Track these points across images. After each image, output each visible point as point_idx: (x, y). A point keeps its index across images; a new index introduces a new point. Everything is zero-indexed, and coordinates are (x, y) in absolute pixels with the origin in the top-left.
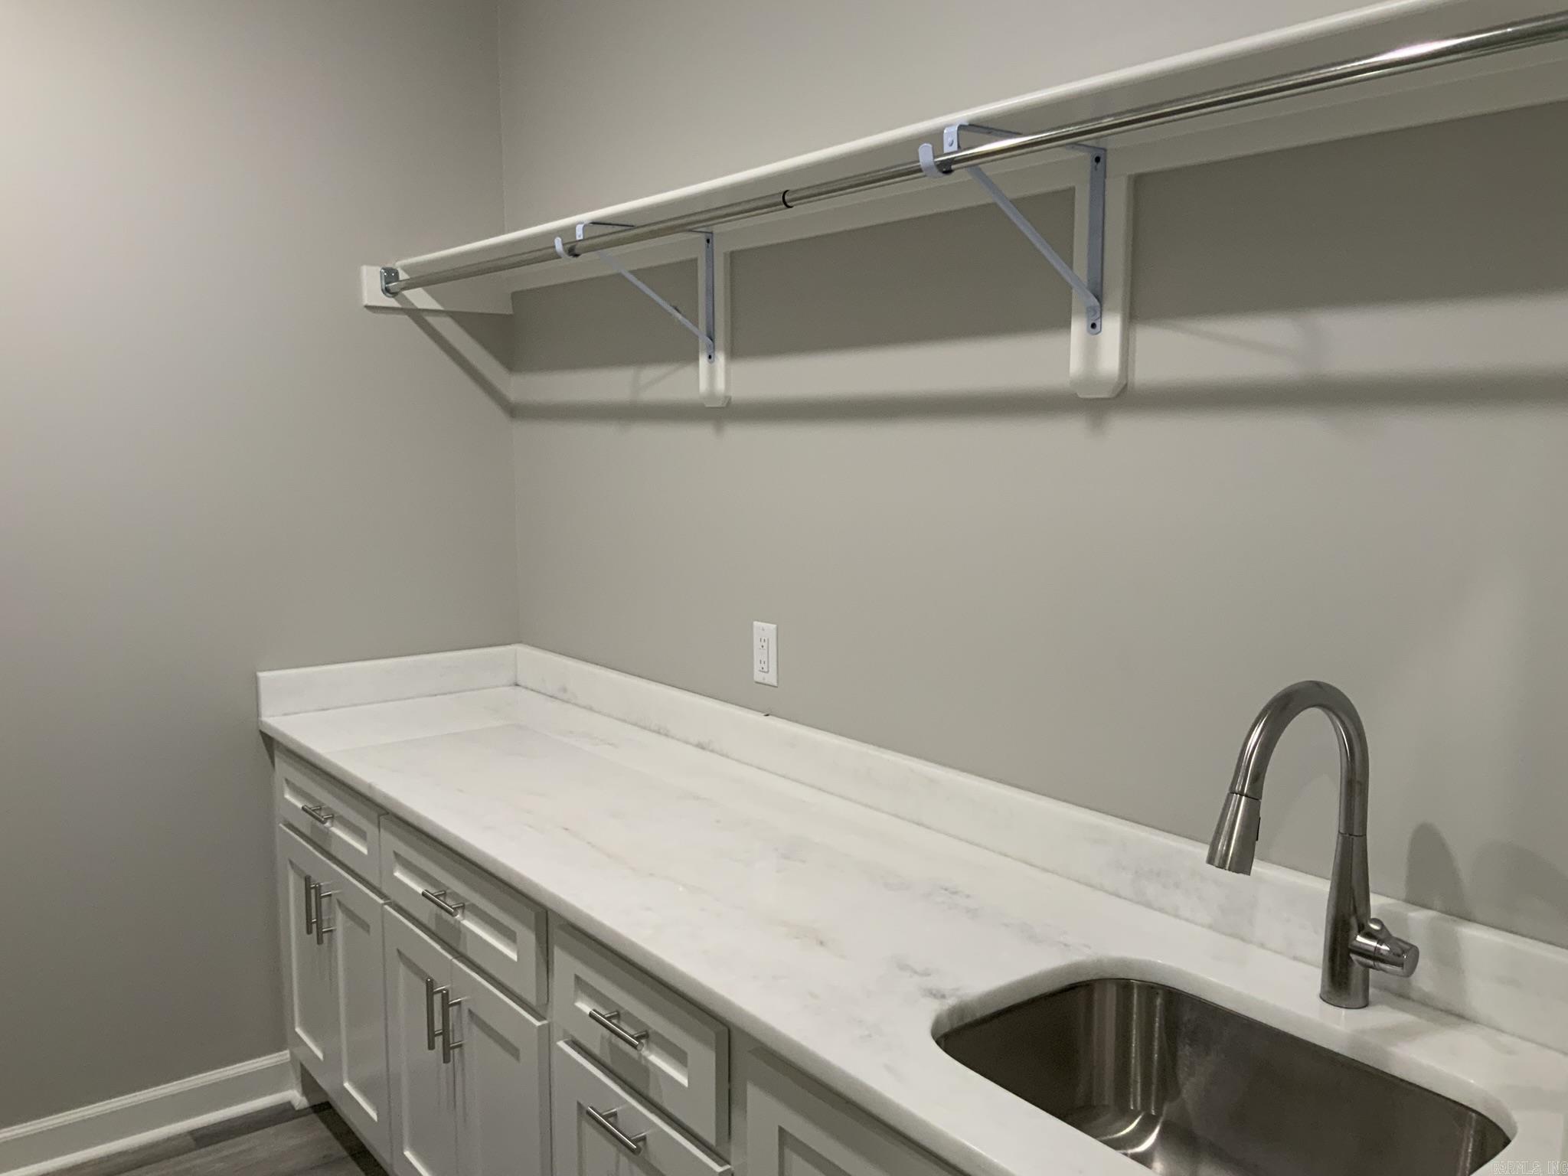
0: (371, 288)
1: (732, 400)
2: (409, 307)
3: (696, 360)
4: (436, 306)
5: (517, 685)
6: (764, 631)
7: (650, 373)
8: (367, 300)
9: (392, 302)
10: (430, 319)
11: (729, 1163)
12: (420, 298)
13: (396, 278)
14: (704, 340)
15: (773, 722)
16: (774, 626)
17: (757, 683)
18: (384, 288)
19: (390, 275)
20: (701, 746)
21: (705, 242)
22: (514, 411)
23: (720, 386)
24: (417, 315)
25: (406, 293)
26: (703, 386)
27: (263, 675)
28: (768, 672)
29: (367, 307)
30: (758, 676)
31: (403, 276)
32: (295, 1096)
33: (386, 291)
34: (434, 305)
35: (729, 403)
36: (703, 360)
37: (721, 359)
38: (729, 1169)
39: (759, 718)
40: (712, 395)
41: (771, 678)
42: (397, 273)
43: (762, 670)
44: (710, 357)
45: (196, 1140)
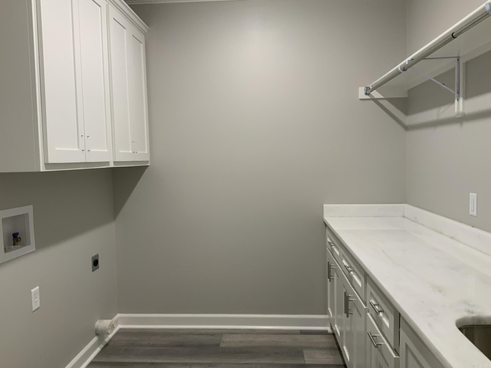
0: (361, 94)
1: (465, 113)
2: (373, 98)
3: (454, 102)
4: (382, 97)
5: (404, 217)
6: (473, 196)
7: (443, 109)
8: (360, 97)
9: (368, 97)
10: (380, 101)
11: (399, 356)
12: (376, 94)
13: (370, 89)
14: (456, 95)
15: (475, 230)
16: (476, 194)
17: (471, 215)
18: (365, 93)
19: (367, 89)
20: (452, 238)
21: (457, 60)
22: (407, 128)
23: (461, 110)
24: (376, 100)
25: (371, 93)
26: (456, 110)
27: (324, 205)
28: (474, 211)
29: (361, 99)
30: (471, 213)
31: (371, 88)
32: (328, 329)
33: (366, 94)
34: (381, 96)
35: (464, 115)
36: (456, 101)
37: (461, 99)
38: (398, 358)
39: (470, 228)
40: (458, 113)
41: (475, 213)
42: (370, 88)
43: (472, 211)
44: (458, 100)
45: (300, 332)
